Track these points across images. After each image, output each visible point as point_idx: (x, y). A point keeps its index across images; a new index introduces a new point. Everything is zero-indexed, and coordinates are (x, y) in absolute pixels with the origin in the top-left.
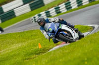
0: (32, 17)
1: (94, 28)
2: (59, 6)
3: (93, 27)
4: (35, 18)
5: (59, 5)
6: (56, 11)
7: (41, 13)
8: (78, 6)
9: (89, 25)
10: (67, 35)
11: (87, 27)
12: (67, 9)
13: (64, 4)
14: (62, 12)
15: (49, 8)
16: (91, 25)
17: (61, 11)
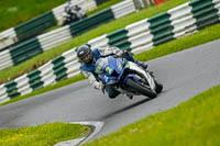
1: (92, 128)
2: (16, 80)
3: (90, 126)
5: (14, 78)
6: (8, 92)
8: (57, 80)
9: (81, 123)
11: (77, 127)
12: (33, 87)
13: (25, 75)
14: (23, 94)
16: (86, 123)
17: (19, 91)
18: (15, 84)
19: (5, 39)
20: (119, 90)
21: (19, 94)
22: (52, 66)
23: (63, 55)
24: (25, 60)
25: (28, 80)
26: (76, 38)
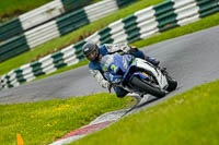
0: (3, 77)
2: (62, 51)
4: (8, 77)
5: (60, 49)
6: (54, 62)
7: (22, 68)
10: (147, 79)
12: (79, 58)
13: (72, 47)
14: (69, 65)
15: (39, 57)
17: (65, 62)
18: (62, 54)
19: (52, 10)
20: (126, 89)
21: (65, 64)
22: (99, 37)
23: (110, 26)
24: (71, 31)
25: (74, 50)
26: (123, 10)
